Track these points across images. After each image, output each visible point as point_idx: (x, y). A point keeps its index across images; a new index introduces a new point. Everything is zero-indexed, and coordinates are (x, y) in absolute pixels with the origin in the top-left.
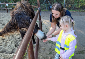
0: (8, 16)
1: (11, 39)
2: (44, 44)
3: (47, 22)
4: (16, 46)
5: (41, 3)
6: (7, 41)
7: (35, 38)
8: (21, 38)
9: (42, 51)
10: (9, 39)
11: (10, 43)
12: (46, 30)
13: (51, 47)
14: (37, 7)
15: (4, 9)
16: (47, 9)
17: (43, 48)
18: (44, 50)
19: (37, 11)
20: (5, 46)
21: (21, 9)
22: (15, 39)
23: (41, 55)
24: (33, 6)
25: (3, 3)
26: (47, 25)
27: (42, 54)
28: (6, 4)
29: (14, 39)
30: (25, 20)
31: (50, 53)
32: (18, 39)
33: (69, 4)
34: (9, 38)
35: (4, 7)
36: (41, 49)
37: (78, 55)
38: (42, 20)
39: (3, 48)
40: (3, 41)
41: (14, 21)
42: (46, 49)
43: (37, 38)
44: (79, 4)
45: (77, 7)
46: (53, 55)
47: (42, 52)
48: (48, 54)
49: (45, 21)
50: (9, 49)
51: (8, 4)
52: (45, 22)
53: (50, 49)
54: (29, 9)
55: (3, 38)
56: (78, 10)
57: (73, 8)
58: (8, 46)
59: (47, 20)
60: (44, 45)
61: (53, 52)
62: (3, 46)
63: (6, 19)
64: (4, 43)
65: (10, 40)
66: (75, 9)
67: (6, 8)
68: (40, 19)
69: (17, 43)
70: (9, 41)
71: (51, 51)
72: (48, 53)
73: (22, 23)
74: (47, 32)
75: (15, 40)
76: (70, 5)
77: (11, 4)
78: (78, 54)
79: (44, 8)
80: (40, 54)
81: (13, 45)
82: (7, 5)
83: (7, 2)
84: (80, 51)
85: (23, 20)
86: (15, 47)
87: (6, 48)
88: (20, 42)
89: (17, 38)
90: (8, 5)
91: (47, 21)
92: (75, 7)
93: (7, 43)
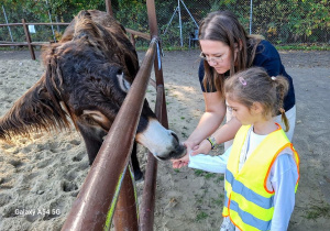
0: (35, 70)
1: (48, 162)
2: (176, 181)
3: (187, 94)
4: (65, 188)
5: (162, 21)
6: (30, 170)
7: (139, 155)
8: (86, 159)
9: (168, 206)
10: (39, 161)
11: (45, 175)
12: (184, 124)
13: (201, 192)
14: (146, 35)
15: (21, 46)
16: (186, 41)
17: (173, 194)
18: (177, 203)
19: (145, 51)
20: (25, 189)
21: (87, 38)
22: (62, 159)
23: (164, 224)
24: (132, 32)
25: (16, 21)
26: (184, 106)
27: (169, 220)
28: (27, 26)
29: (58, 161)
30: (99, 80)
31: (202, 216)
32: (75, 159)
33: (269, 21)
34: (38, 157)
35: (20, 36)
36: (164, 200)
37: (312, 221)
38: (166, 85)
39: (16, 197)
40: (17, 171)
41: (57, 81)
42: (185, 198)
43: (146, 157)
44: (307, 20)
45: (298, 33)
46: (212, 224)
47: (167, 212)
48: (193, 221)
49: (179, 90)
50: (40, 200)
51: (36, 27)
52: (176, 93)
53: (200, 200)
54: (119, 43)
55: (15, 159)
56: (304, 46)
57: (283, 36)
58: (34, 189)
59: (186, 84)
60: (177, 184)
61: (211, 210)
62: (15, 189)
63: (28, 83)
64: (21, 176)
65: (42, 167)
66: (290, 41)
67: (26, 43)
68: (160, 81)
69: (71, 177)
70: (40, 170)
71: (204, 207)
72: (193, 216)
73: (86, 88)
74: (185, 131)
75: (63, 164)
76: (272, 28)
77: (46, 26)
78: (309, 218)
79: (174, 40)
80: (160, 222)
81: (56, 183)
82: (32, 29)
83: (31, 18)
84: (320, 205)
85: (92, 79)
86: (61, 193)
87: (29, 198)
88: (80, 173)
89: (71, 157)
90: (34, 31)
91: (186, 88)
92: (290, 34)
93: (31, 177)
